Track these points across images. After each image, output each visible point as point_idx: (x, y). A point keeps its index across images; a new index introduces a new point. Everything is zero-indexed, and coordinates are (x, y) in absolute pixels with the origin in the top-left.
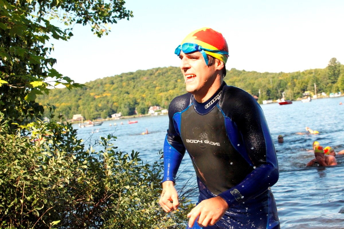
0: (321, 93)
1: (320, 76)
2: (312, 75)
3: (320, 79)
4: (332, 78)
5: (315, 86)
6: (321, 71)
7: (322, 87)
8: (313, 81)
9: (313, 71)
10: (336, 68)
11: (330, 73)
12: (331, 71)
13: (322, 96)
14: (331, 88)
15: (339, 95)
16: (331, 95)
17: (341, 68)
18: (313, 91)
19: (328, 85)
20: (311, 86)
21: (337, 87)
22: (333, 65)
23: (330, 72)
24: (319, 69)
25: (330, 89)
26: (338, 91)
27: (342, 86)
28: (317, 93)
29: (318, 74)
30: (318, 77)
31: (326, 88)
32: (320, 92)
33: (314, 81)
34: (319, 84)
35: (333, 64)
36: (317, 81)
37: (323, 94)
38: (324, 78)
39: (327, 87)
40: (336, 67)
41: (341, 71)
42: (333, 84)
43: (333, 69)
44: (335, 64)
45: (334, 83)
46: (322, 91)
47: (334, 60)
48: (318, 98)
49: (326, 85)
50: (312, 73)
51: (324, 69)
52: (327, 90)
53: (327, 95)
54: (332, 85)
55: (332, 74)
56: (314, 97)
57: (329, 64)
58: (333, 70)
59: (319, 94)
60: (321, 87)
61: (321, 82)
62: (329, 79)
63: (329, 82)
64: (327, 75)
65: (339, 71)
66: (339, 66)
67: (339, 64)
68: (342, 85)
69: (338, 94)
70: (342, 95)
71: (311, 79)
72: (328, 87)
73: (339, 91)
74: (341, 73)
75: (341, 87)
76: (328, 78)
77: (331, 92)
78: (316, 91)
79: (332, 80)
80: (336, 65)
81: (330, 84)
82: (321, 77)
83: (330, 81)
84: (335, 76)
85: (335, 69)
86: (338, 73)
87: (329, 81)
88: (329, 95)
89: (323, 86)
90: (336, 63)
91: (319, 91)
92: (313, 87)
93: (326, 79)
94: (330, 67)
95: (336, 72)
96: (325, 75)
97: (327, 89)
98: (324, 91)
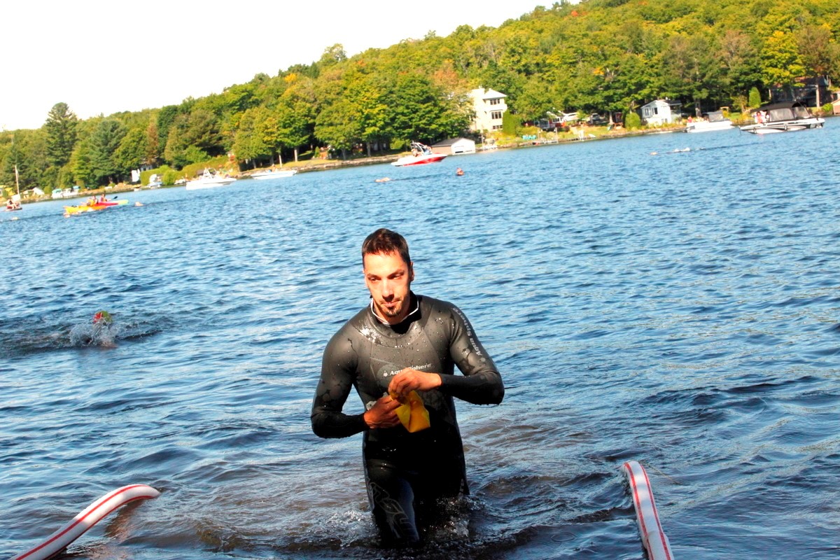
0: (32, 188)
1: (27, 148)
2: (8, 147)
3: (29, 155)
4: (58, 153)
5: (17, 172)
6: (30, 136)
7: (35, 174)
8: (12, 161)
9: (12, 136)
10: (66, 128)
11: (53, 141)
12: (55, 136)
13: (34, 195)
14: (56, 176)
15: (76, 193)
16: (55, 194)
17: (77, 128)
18: (12, 183)
19: (47, 169)
20: (7, 172)
21: (70, 174)
22: (58, 121)
23: (53, 138)
24: (26, 131)
25: (52, 179)
26: (71, 183)
27: (81, 172)
28: (21, 188)
29: (24, 142)
30: (24, 149)
31: (42, 176)
32: (29, 186)
33: (14, 160)
34: (26, 167)
35: (60, 119)
36: (20, 161)
37: (37, 191)
38: (36, 153)
39: (44, 174)
40: (67, 125)
41: (78, 136)
42: (59, 167)
43: (58, 131)
44: (66, 119)
45: (61, 163)
46: (33, 184)
47: (61, 108)
48: (23, 203)
49: (44, 170)
50: (9, 140)
51: (37, 132)
52: (45, 182)
53: (46, 193)
54: (57, 169)
55: (56, 143)
56: (16, 198)
57: (48, 120)
58: (58, 134)
59: (26, 192)
60: (30, 175)
61: (29, 162)
62: (51, 154)
63: (50, 162)
64: (46, 145)
65: (75, 134)
66: (75, 124)
67: (74, 118)
68: (80, 169)
69: (72, 190)
70: (81, 193)
71: (6, 155)
72: (48, 174)
73: (75, 183)
74: (78, 140)
75: (79, 174)
76: (46, 153)
77: (54, 186)
78: (18, 184)
79: (57, 157)
80: (66, 122)
81: (52, 167)
82: (29, 151)
83: (54, 160)
84: (65, 147)
85: (64, 131)
86: (70, 140)
87: (49, 159)
88: (50, 192)
89: (36, 172)
90: (67, 116)
91: (27, 184)
92: (11, 175)
93: (42, 155)
94: (50, 124)
95: (67, 137)
96: (41, 145)
97: (44, 179)
98: (37, 185)
